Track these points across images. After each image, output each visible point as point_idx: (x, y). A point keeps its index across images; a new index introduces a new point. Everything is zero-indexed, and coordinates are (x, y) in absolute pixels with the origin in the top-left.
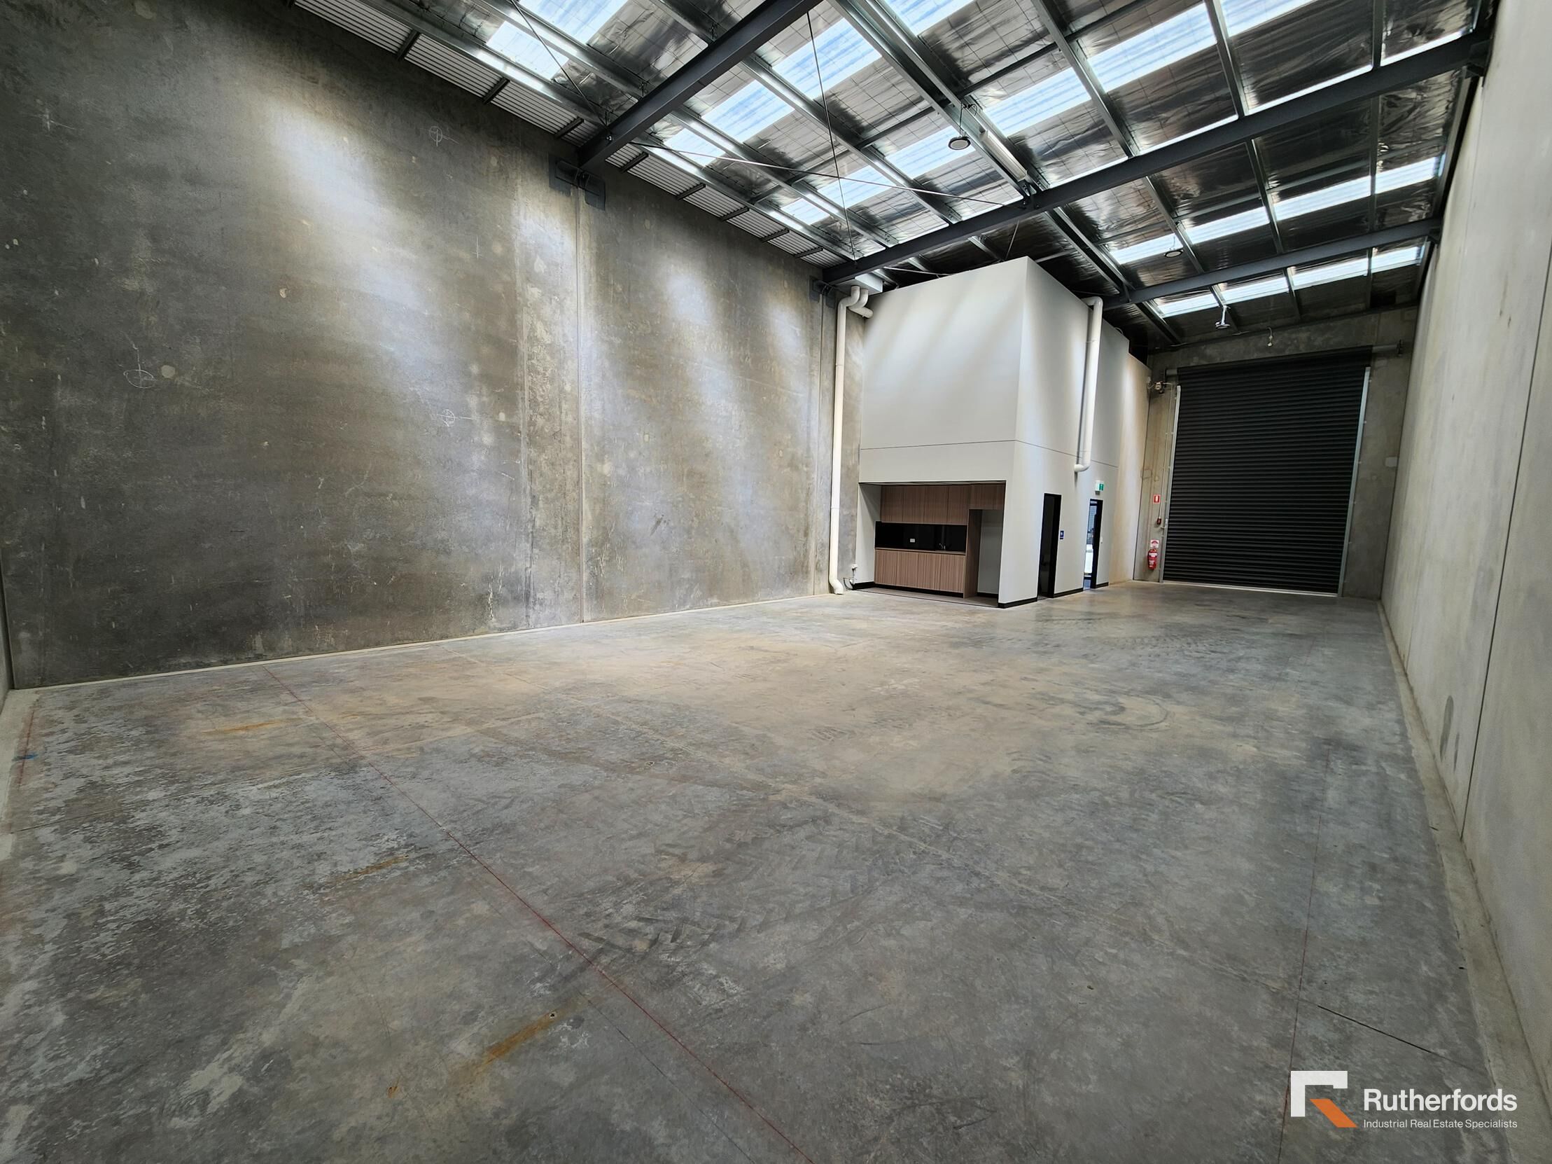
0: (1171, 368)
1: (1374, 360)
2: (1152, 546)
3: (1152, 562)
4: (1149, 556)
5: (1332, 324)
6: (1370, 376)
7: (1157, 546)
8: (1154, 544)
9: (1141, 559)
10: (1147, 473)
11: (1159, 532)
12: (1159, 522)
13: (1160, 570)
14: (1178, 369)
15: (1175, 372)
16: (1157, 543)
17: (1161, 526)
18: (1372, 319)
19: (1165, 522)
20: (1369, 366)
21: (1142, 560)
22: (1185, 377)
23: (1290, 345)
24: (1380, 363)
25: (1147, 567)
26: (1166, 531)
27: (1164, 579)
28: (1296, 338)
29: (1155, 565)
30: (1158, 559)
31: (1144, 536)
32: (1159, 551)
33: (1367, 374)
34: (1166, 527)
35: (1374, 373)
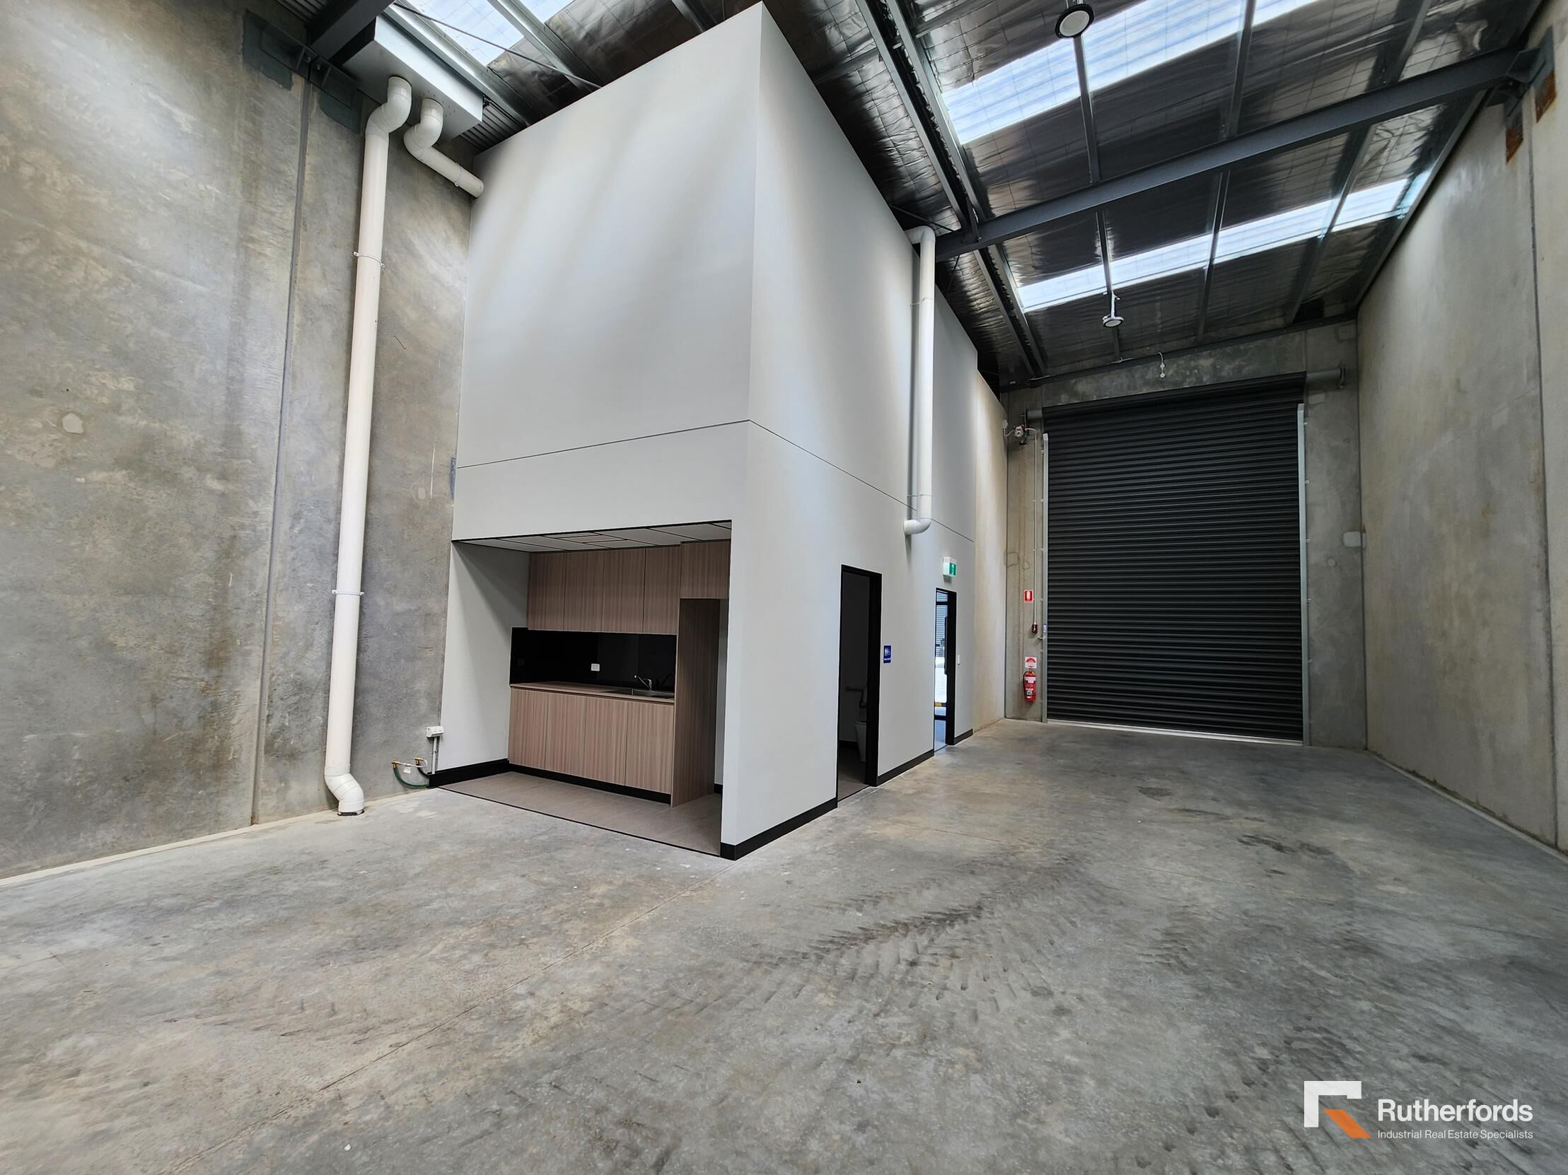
0: (1034, 408)
1: (1308, 395)
2: (1027, 665)
3: (1030, 691)
4: (1025, 683)
5: (1242, 347)
6: (1305, 416)
7: (1035, 666)
8: (1031, 664)
9: (1014, 685)
10: (1012, 559)
11: (1036, 644)
12: (1034, 630)
13: (1042, 703)
14: (1043, 409)
15: (1039, 413)
16: (1035, 661)
17: (1038, 635)
18: (1296, 338)
19: (1042, 629)
20: (1302, 402)
21: (1015, 688)
22: (1053, 420)
23: (1189, 376)
24: (1316, 398)
25: (1023, 699)
26: (1046, 643)
27: (1049, 716)
28: (1196, 367)
29: (1034, 695)
30: (1038, 686)
31: (1015, 652)
32: (1039, 674)
33: (1300, 413)
34: (1045, 637)
35: (1310, 412)
